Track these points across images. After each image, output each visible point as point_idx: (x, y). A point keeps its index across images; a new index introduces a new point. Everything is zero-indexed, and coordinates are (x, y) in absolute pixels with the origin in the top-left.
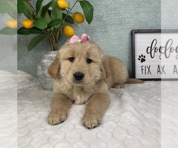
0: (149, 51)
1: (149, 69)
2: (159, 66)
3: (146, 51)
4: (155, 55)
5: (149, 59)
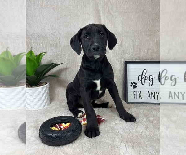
0: (140, 79)
1: (140, 94)
2: (149, 92)
3: (137, 79)
5: (140, 86)
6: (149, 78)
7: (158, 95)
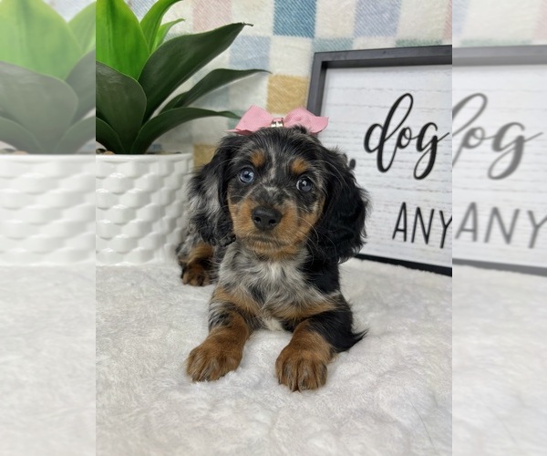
0: (374, 142)
2: (404, 206)
4: (396, 158)
5: (368, 175)
6: (421, 137)
7: (446, 227)
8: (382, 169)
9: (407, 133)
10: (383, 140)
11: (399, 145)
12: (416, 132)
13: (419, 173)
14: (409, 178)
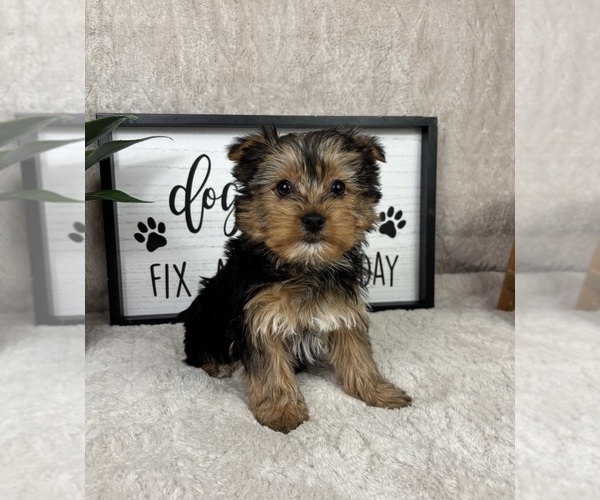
0: (180, 204)
1: (181, 276)
2: (220, 262)
3: (167, 203)
4: (204, 218)
5: (181, 237)
6: (224, 196)
8: (193, 230)
9: (211, 193)
10: (188, 201)
11: (205, 205)
12: (219, 193)
13: (229, 231)
14: (220, 236)
